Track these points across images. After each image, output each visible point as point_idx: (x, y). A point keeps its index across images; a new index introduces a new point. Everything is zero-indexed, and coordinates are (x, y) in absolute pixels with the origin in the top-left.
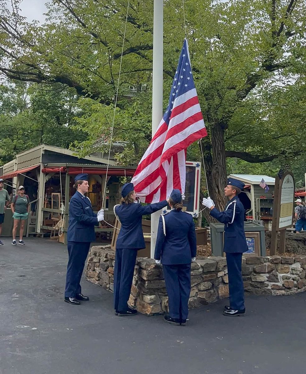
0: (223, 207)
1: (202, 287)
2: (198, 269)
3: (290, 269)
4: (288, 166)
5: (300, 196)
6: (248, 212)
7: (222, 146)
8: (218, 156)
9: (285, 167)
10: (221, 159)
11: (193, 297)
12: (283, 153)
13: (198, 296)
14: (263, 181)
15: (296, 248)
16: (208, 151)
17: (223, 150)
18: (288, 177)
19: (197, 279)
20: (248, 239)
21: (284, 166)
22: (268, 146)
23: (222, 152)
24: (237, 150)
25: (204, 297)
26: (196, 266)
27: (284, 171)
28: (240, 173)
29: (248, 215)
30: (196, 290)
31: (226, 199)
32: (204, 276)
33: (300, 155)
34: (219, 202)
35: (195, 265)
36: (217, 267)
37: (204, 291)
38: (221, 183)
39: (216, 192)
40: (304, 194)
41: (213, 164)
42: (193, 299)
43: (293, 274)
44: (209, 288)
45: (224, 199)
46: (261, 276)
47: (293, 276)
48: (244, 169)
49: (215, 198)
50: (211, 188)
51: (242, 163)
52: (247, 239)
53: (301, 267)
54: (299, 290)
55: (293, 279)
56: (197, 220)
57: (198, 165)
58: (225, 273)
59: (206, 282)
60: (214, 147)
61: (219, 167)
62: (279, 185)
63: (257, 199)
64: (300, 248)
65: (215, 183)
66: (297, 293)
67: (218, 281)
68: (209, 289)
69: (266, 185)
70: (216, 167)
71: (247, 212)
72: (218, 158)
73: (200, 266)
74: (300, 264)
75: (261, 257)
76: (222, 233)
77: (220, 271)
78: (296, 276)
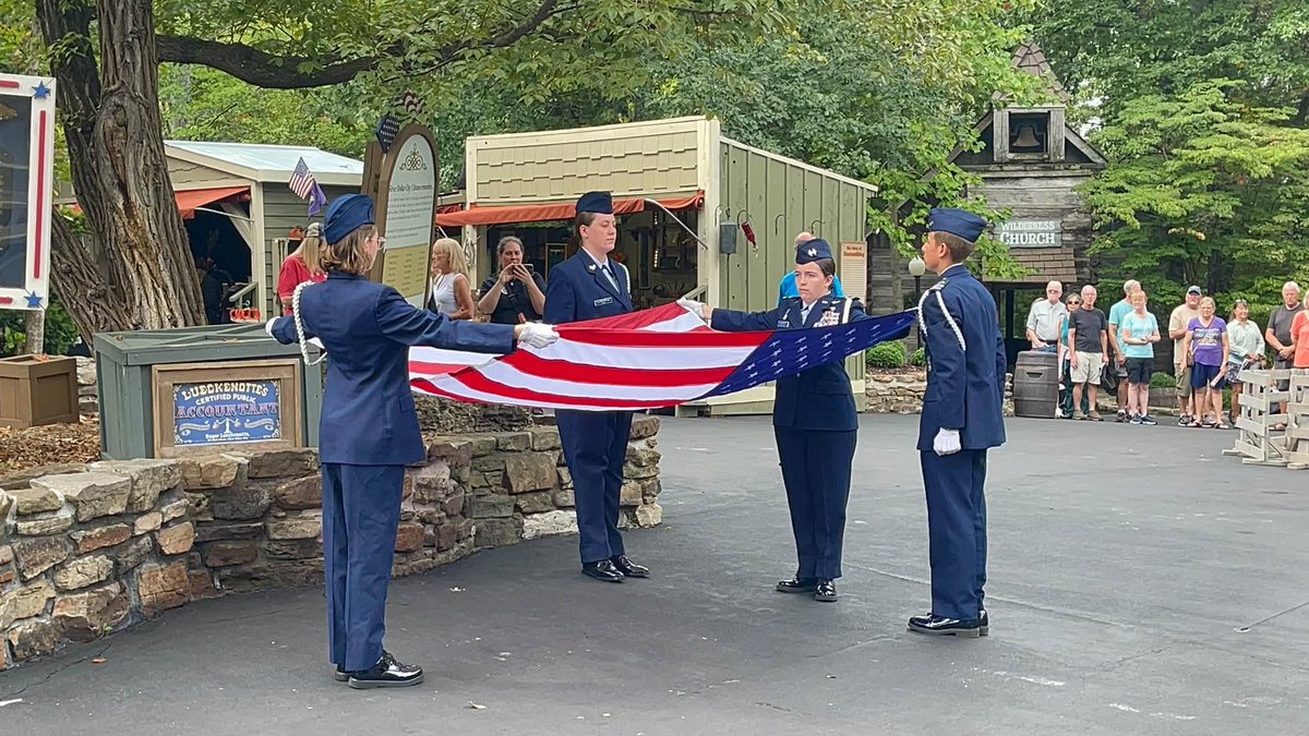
0: (145, 270)
1: (72, 577)
2: (54, 511)
3: (414, 484)
4: (415, 100)
5: (444, 227)
6: (238, 294)
7: (140, 13)
8: (123, 57)
9: (403, 104)
10: (139, 66)
11: (37, 616)
12: (398, 48)
13: (57, 612)
14: (301, 168)
15: (435, 412)
16: (80, 36)
17: (143, 34)
18: (415, 146)
19: (51, 546)
20: (254, 385)
21: (401, 101)
22: (335, 22)
23: (139, 38)
24: (204, 34)
25: (82, 614)
26: (44, 499)
27: (401, 122)
28: (204, 138)
29: (240, 306)
30: (49, 590)
31: (160, 237)
32: (79, 535)
33: (463, 58)
34: (130, 247)
35: (43, 495)
36: (130, 496)
37: (82, 589)
38: (136, 169)
39: (114, 208)
40: (461, 216)
41: (103, 89)
42: (37, 623)
43: (422, 502)
44: (103, 578)
45: (150, 236)
46: (305, 518)
47: (422, 510)
48: (222, 122)
49: (113, 235)
50: (93, 191)
51: (211, 96)
52: (251, 388)
53: (451, 477)
54: (441, 557)
55: (423, 521)
56: (23, 331)
57: (42, 92)
58: (166, 519)
59: (87, 559)
60: (104, 16)
61: (127, 103)
62: (378, 176)
63: (277, 241)
64: (447, 411)
65: (111, 172)
66: (435, 567)
67: (139, 550)
68: (100, 584)
69: (315, 183)
70: (118, 106)
71: (233, 293)
72: (126, 65)
73: (62, 499)
74: (450, 467)
75: (307, 449)
76: (147, 369)
77: (142, 513)
78: (434, 510)
